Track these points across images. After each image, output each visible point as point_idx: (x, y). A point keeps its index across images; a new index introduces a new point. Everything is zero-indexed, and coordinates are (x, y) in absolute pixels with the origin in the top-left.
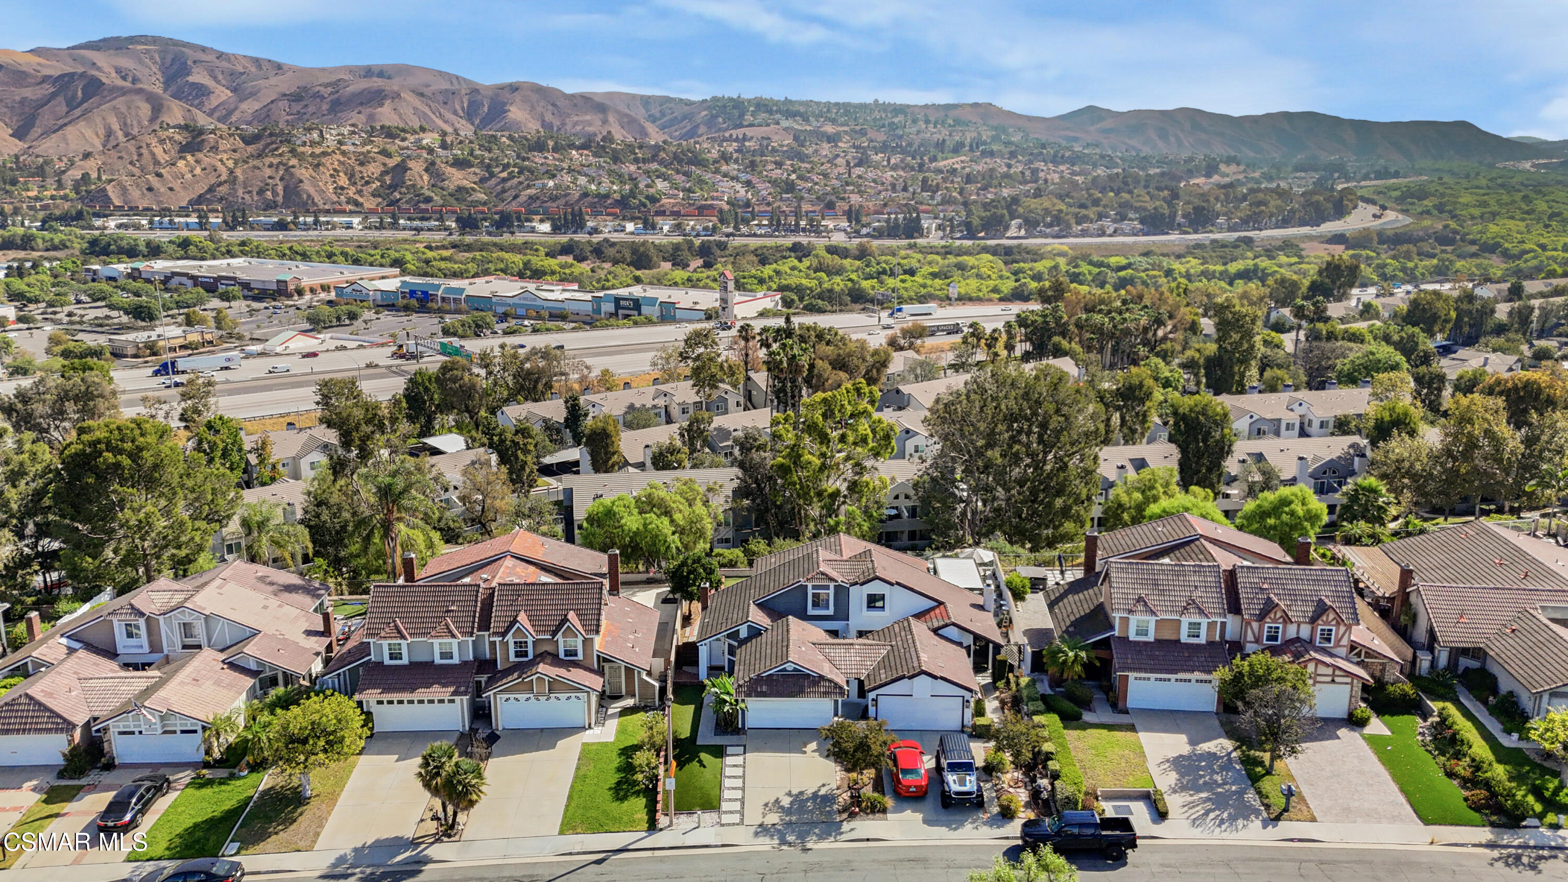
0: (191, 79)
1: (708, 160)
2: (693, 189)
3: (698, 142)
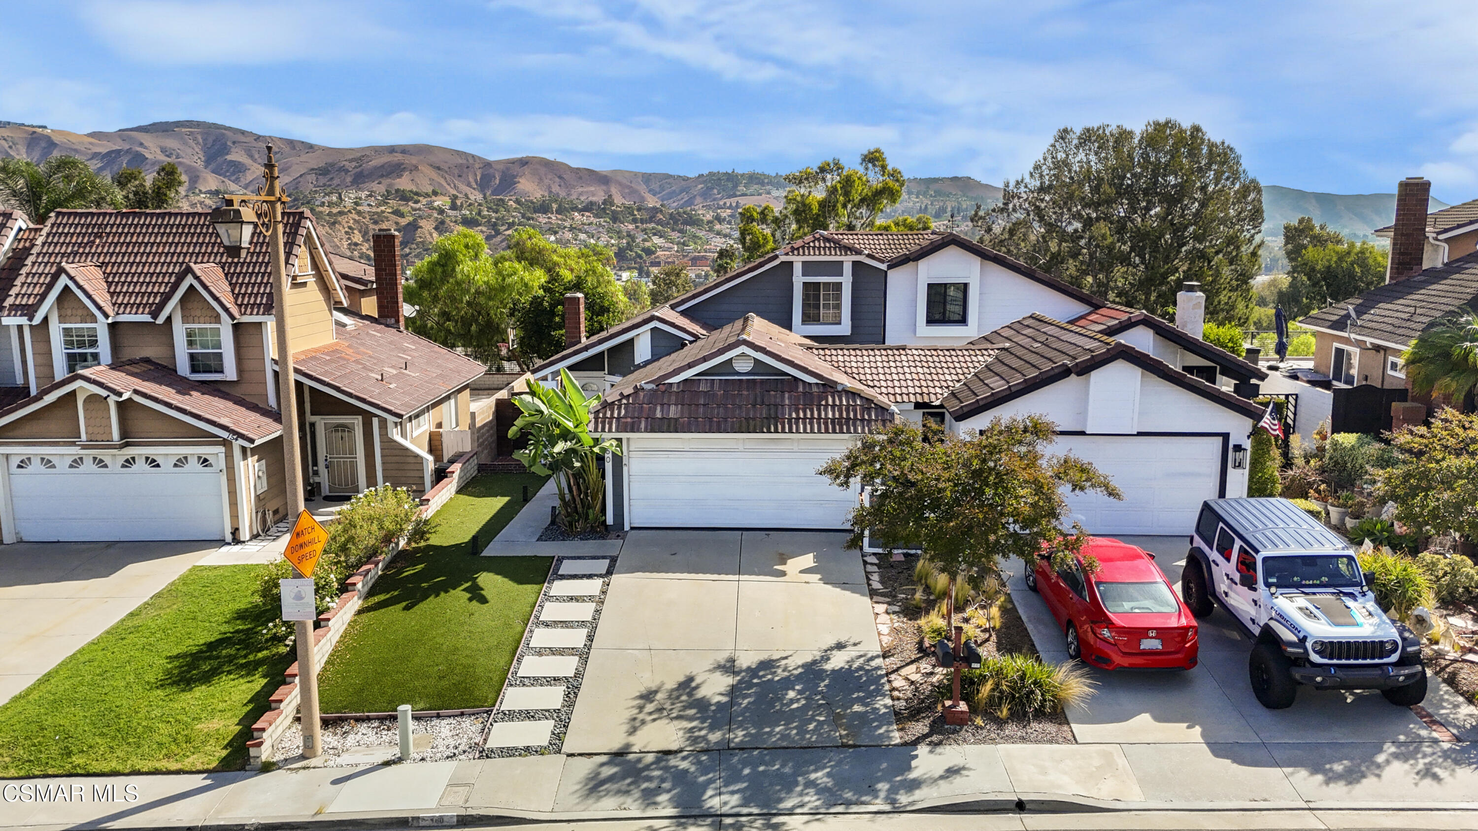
0: (229, 157)
1: (702, 220)
2: (687, 243)
3: (694, 210)
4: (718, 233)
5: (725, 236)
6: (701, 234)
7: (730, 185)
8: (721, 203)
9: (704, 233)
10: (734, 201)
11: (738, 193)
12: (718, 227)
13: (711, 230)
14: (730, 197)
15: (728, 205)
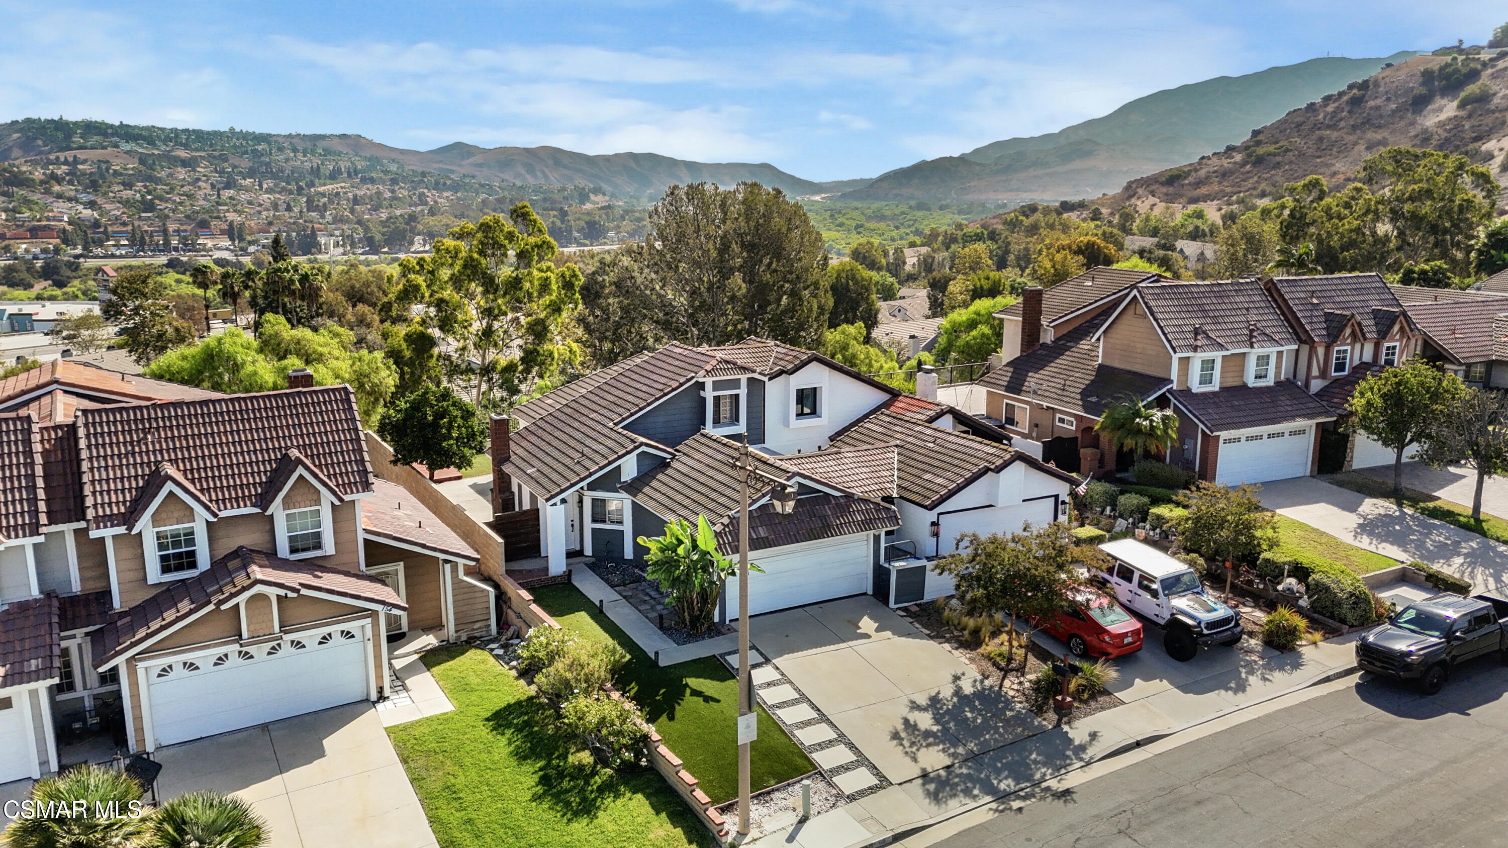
1: (33, 180)
2: (18, 209)
3: (14, 165)
4: (59, 196)
5: (70, 200)
6: (35, 197)
7: (60, 135)
8: (52, 157)
9: (39, 196)
10: (69, 155)
11: (75, 146)
12: (57, 188)
13: (48, 192)
14: (62, 150)
15: (62, 159)
